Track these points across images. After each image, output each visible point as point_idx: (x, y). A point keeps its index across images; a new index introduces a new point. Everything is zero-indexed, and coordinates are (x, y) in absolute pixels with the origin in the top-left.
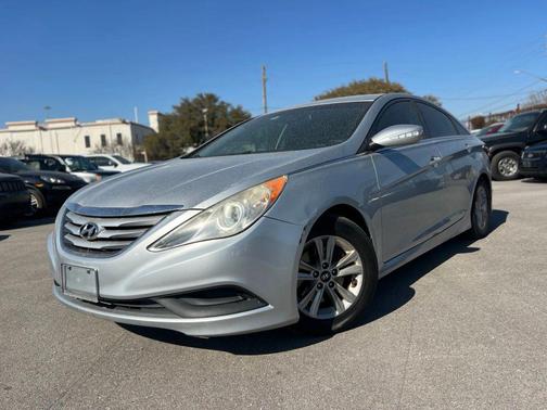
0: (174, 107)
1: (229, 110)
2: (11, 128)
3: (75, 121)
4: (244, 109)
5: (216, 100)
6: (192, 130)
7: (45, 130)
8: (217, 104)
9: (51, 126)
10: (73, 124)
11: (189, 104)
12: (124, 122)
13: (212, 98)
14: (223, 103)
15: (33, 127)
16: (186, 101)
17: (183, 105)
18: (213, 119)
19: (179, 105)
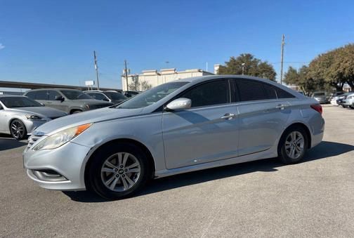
0: (226, 63)
1: (259, 64)
2: (145, 74)
3: (175, 70)
4: (268, 64)
5: (251, 58)
7: (160, 75)
8: (252, 60)
9: (163, 73)
10: (174, 72)
11: (235, 61)
12: (200, 71)
13: (249, 56)
14: (255, 59)
15: (155, 73)
16: (233, 59)
17: (231, 61)
18: (247, 70)
19: (229, 61)
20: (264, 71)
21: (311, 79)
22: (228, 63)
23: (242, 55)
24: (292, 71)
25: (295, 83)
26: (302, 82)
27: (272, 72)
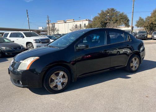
0: (98, 14)
3: (74, 20)
5: (114, 11)
6: (102, 22)
9: (67, 22)
10: (73, 21)
11: (104, 13)
12: (87, 20)
14: (117, 11)
15: (63, 22)
16: (103, 11)
19: (100, 13)
20: (122, 19)
21: (152, 23)
22: (100, 14)
23: (109, 9)
24: (141, 19)
25: (142, 26)
26: (146, 25)
27: (126, 19)
